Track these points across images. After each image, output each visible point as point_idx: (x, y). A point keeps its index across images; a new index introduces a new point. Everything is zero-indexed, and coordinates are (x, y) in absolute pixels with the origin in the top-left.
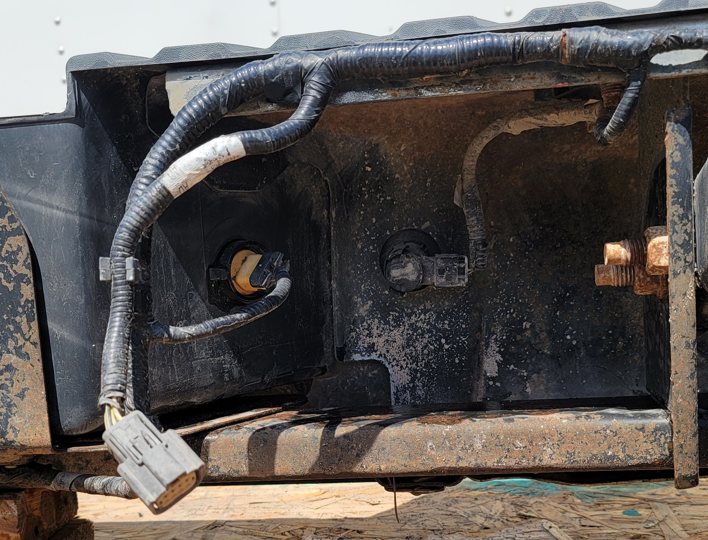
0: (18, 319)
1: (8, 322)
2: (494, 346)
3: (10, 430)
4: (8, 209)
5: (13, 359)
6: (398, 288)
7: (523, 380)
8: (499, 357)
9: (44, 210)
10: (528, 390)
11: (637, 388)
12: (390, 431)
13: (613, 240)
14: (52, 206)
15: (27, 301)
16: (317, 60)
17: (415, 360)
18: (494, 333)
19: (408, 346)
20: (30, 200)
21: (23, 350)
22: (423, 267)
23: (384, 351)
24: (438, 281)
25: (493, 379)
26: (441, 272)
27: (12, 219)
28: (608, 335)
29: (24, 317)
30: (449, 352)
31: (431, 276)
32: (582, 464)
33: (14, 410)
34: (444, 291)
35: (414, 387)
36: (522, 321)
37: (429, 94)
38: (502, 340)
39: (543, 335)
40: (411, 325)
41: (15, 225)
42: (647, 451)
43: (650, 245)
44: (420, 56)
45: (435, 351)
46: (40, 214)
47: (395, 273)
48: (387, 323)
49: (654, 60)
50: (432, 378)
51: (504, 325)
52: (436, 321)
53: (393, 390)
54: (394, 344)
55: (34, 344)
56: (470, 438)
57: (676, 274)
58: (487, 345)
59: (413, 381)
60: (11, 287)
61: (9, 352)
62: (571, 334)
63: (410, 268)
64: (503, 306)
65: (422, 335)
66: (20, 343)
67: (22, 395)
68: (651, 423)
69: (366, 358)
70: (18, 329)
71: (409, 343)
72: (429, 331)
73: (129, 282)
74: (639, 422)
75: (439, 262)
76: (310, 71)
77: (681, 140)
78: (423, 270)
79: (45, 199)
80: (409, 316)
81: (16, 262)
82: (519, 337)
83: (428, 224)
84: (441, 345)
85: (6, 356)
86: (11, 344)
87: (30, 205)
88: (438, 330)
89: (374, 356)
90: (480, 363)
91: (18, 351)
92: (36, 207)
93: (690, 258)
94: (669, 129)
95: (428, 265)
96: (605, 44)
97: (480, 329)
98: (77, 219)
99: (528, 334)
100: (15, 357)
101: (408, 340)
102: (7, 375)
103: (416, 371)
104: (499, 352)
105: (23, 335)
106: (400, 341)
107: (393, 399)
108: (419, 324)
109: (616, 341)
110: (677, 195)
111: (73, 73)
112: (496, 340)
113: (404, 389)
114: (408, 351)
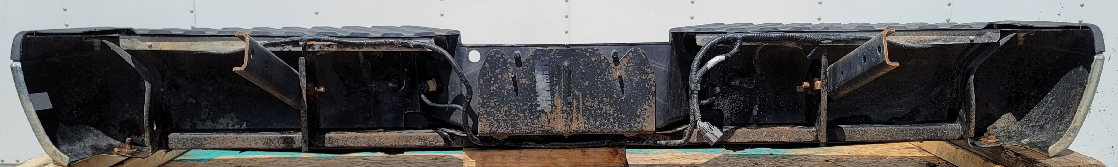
0: (650, 96)
1: (647, 97)
2: (756, 106)
3: (644, 127)
4: (651, 67)
5: (647, 107)
6: (733, 87)
7: (765, 117)
8: (758, 109)
9: (659, 67)
10: (767, 120)
11: (801, 121)
12: (739, 131)
13: (806, 81)
14: (661, 66)
15: (653, 91)
16: (739, 36)
17: (732, 109)
18: (757, 102)
19: (730, 105)
20: (655, 64)
21: (650, 105)
22: (741, 81)
23: (722, 106)
24: (745, 86)
25: (755, 116)
26: (747, 83)
27: (651, 69)
28: (793, 104)
29: (651, 96)
30: (744, 108)
31: (743, 84)
32: (792, 141)
33: (646, 121)
34: (746, 89)
35: (732, 118)
36: (766, 98)
37: (765, 45)
38: (759, 104)
39: (772, 103)
40: (732, 98)
41: (652, 71)
42: (810, 138)
43: (815, 83)
44: (766, 37)
45: (738, 107)
46: (658, 68)
47: (733, 83)
48: (724, 97)
49: (821, 42)
50: (737, 115)
51: (760, 99)
52: (740, 97)
53: (724, 119)
54: (726, 104)
55: (653, 103)
56: (762, 133)
57: (823, 92)
58: (754, 105)
59: (731, 116)
60: (649, 87)
61: (646, 105)
62: (782, 103)
63: (738, 81)
64: (760, 93)
65: (735, 101)
66: (649, 103)
67: (648, 117)
68: (811, 130)
69: (716, 108)
70: (649, 99)
71: (731, 103)
72: (737, 100)
73: (699, 91)
74: (808, 130)
75: (746, 80)
76: (738, 39)
77: (825, 60)
78: (741, 82)
79: (659, 64)
80: (731, 95)
81: (651, 81)
82: (764, 103)
83: (739, 67)
84: (741, 105)
85: (645, 106)
86: (647, 103)
87: (655, 65)
88: (740, 100)
89: (719, 108)
90: (752, 111)
91: (649, 105)
92: (657, 66)
93: (826, 88)
94: (823, 57)
95: (743, 81)
96: (810, 38)
97: (752, 100)
98: (667, 70)
99: (767, 102)
100: (647, 106)
101: (730, 103)
102: (645, 111)
103: (732, 113)
104: (758, 108)
105: (651, 101)
106: (728, 103)
107: (724, 122)
108: (734, 98)
109: (795, 106)
110: (824, 73)
111: (672, 33)
112: (757, 104)
113: (728, 118)
114: (730, 106)
